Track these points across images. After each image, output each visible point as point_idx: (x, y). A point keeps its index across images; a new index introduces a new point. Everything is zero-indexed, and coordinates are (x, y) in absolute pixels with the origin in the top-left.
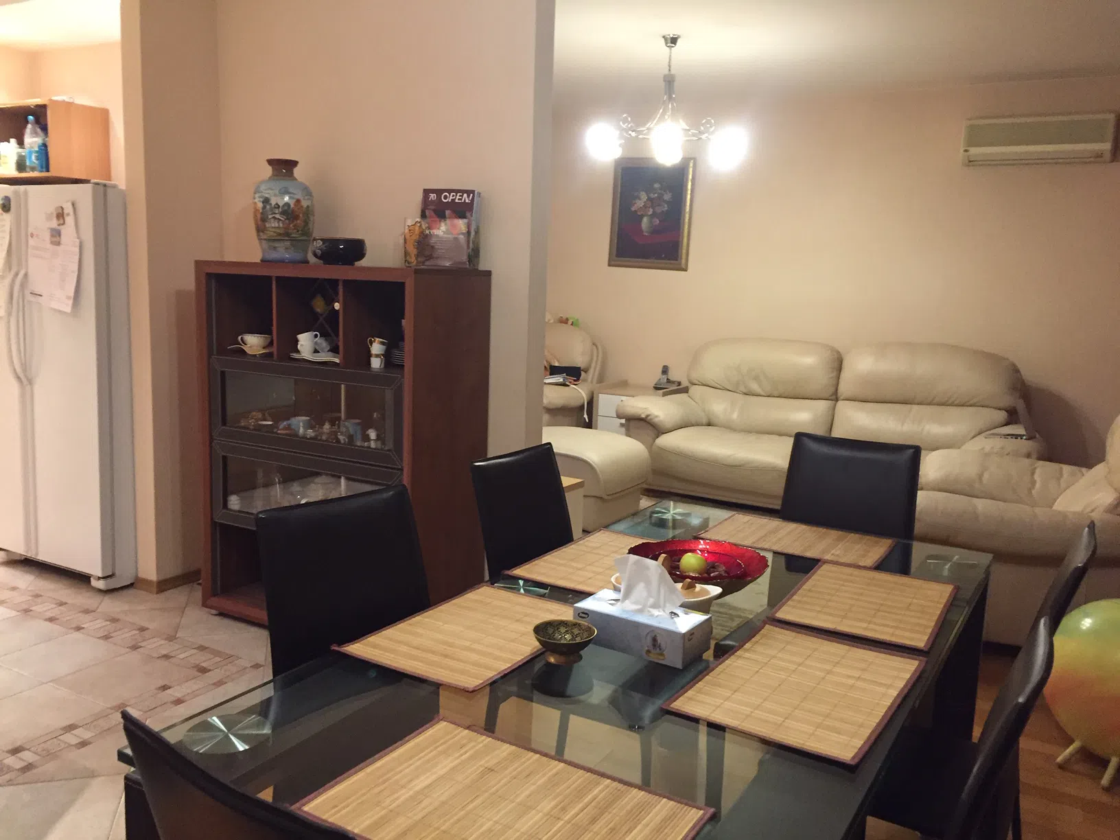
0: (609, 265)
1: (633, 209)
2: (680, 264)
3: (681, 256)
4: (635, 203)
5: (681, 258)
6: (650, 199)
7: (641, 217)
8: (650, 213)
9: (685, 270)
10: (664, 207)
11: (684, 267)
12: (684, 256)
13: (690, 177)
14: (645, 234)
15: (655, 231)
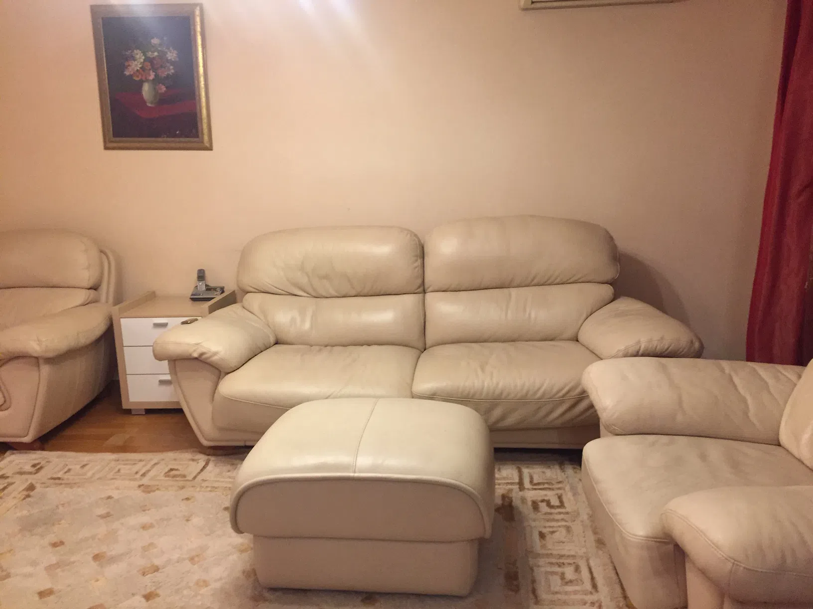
0: (106, 148)
1: (127, 73)
2: (202, 142)
3: (202, 132)
4: (129, 66)
5: (203, 134)
6: (147, 59)
7: (140, 84)
8: (152, 76)
9: (210, 148)
10: (169, 69)
11: (207, 145)
12: (206, 131)
13: (198, 29)
14: (149, 105)
15: (162, 101)
